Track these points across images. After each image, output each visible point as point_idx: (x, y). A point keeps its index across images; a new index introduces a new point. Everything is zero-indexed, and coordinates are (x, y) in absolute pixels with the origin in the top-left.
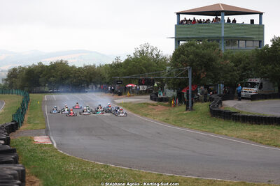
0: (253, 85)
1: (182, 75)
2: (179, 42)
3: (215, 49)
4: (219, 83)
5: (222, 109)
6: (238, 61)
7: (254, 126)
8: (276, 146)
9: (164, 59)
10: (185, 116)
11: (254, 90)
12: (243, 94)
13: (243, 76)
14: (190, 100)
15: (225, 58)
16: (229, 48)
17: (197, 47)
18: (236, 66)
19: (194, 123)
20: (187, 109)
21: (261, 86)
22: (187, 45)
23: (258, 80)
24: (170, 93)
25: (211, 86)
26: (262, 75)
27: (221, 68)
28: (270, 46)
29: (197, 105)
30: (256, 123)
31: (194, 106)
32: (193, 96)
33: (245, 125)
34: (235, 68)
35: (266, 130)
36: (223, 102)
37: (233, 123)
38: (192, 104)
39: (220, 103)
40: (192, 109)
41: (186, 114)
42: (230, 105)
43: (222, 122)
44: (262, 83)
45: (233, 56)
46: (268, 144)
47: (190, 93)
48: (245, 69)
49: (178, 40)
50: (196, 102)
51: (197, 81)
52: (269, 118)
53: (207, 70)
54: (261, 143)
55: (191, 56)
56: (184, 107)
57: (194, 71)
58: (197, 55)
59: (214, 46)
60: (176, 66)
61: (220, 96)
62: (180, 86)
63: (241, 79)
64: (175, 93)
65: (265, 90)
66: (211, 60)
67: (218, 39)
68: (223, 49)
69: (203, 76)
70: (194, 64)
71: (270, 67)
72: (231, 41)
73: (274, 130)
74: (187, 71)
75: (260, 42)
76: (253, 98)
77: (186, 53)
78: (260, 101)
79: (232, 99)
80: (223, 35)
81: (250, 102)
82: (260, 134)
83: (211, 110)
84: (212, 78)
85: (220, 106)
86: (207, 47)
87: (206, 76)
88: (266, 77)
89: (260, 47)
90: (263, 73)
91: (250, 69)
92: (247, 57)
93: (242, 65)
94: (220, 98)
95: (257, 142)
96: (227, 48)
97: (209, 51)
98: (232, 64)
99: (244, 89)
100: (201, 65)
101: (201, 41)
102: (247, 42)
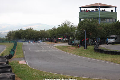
0: (113, 38)
1: (82, 34)
3: (96, 23)
4: (98, 37)
5: (99, 48)
6: (106, 28)
7: (113, 55)
9: (74, 27)
10: (83, 52)
11: (113, 40)
12: (108, 42)
13: (108, 34)
14: (86, 45)
15: (101, 26)
16: (102, 22)
17: (89, 22)
18: (105, 30)
19: (88, 54)
20: (84, 48)
21: (116, 39)
22: (84, 21)
23: (115, 36)
24: (77, 42)
25: (95, 38)
26: (116, 34)
27: (99, 31)
29: (88, 47)
30: (114, 55)
32: (87, 43)
33: (109, 55)
34: (105, 31)
35: (118, 57)
36: (100, 45)
37: (104, 55)
38: (87, 46)
39: (99, 46)
40: (86, 49)
41: (84, 51)
42: (103, 47)
43: (99, 54)
44: (116, 37)
45: (104, 25)
46: (119, 63)
47: (86, 41)
48: (109, 31)
49: (80, 19)
50: (88, 45)
51: (88, 36)
52: (119, 52)
53: (93, 32)
54: (116, 63)
55: (86, 26)
56: (83, 48)
57: (87, 32)
58: (88, 25)
59: (96, 21)
60: (79, 30)
61: (99, 43)
62: (81, 38)
63: (107, 36)
64: (79, 42)
65: (118, 40)
66: (94, 27)
67: (97, 18)
68: (99, 23)
69: (91, 34)
70: (87, 29)
71: (119, 30)
72: (103, 19)
74: (84, 32)
75: (116, 19)
76: (113, 43)
77: (84, 24)
79: (104, 44)
80: (99, 16)
81: (111, 45)
82: (116, 59)
83: (95, 49)
84: (95, 35)
85: (98, 47)
86: (93, 21)
87: (92, 34)
88: (118, 35)
89: (115, 21)
90: (117, 33)
91: (111, 31)
92: (110, 26)
93: (108, 29)
94: (99, 44)
95: (114, 62)
96: (101, 22)
97: (94, 23)
98: (104, 29)
99: (109, 40)
100: (90, 30)
101: (90, 19)
102: (110, 19)
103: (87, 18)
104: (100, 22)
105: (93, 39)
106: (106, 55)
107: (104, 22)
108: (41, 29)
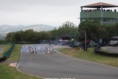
0: (115, 39)
2: (82, 20)
3: (98, 23)
5: (100, 50)
6: (108, 29)
10: (83, 54)
11: (116, 42)
12: (111, 44)
13: (111, 35)
14: (86, 47)
15: (103, 27)
16: (105, 22)
17: (90, 23)
18: (107, 31)
20: (84, 51)
22: (85, 22)
23: (117, 37)
25: (96, 40)
27: (101, 32)
29: (89, 49)
30: (114, 57)
31: (87, 49)
33: (109, 57)
36: (101, 48)
37: (104, 57)
39: (99, 48)
40: (87, 51)
42: (104, 49)
45: (106, 26)
46: (117, 67)
47: (86, 43)
48: (112, 32)
51: (89, 38)
53: (94, 33)
54: (114, 66)
55: (87, 26)
58: (89, 26)
60: (80, 31)
63: (110, 37)
64: (80, 44)
66: (96, 28)
67: (100, 19)
69: (92, 35)
70: (88, 30)
74: (84, 33)
77: (84, 25)
79: (106, 46)
80: (102, 17)
81: (113, 47)
82: (115, 62)
83: (95, 51)
84: (97, 37)
86: (95, 22)
87: (94, 35)
91: (114, 32)
92: (113, 27)
93: (110, 30)
95: (113, 65)
97: (95, 24)
98: (106, 30)
99: (111, 41)
100: (91, 30)
101: (91, 19)
102: (113, 20)
103: (88, 18)
104: (102, 23)
105: (94, 41)
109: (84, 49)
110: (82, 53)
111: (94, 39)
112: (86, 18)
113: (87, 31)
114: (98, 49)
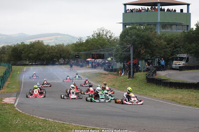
0: (181, 59)
1: (125, 51)
2: (126, 26)
3: (152, 31)
4: (156, 58)
5: (156, 77)
6: (170, 41)
7: (178, 90)
8: (190, 105)
10: (127, 83)
11: (182, 63)
12: (174, 66)
13: (174, 52)
14: (132, 70)
15: (160, 38)
16: (164, 31)
17: (139, 30)
18: (168, 44)
20: (129, 77)
21: (187, 60)
22: (130, 29)
23: (185, 56)
25: (149, 59)
26: (188, 52)
27: (157, 46)
28: (194, 29)
29: (136, 74)
30: (179, 88)
31: (134, 76)
33: (171, 89)
34: (168, 46)
35: (186, 93)
36: (158, 72)
37: (162, 88)
38: (133, 73)
39: (155, 72)
40: (133, 77)
41: (128, 81)
42: (162, 74)
43: (155, 87)
44: (188, 58)
45: (166, 37)
47: (132, 65)
48: (175, 47)
51: (138, 56)
52: (189, 84)
53: (146, 48)
54: (179, 103)
55: (133, 37)
58: (138, 36)
59: (151, 29)
60: (122, 44)
61: (155, 67)
63: (172, 55)
64: (122, 65)
66: (149, 39)
67: (155, 24)
68: (159, 33)
69: (142, 52)
70: (136, 43)
71: (194, 45)
73: (192, 93)
74: (129, 48)
75: (188, 26)
76: (181, 69)
77: (130, 34)
78: (186, 71)
80: (159, 21)
81: (178, 72)
82: (180, 96)
83: (147, 78)
84: (150, 54)
85: (154, 75)
86: (146, 29)
87: (145, 52)
88: (191, 53)
89: (187, 30)
90: (189, 50)
91: (179, 47)
92: (177, 38)
93: (173, 44)
94: (155, 69)
95: (177, 102)
96: (162, 31)
97: (147, 33)
98: (165, 43)
99: (175, 62)
100: (141, 44)
101: (142, 25)
102: (178, 26)
103: (136, 23)
104: (159, 31)
105: (146, 61)
106: (166, 88)
107: (167, 31)
108: (58, 44)
109: (130, 74)
110: (125, 81)
111: (146, 58)
112: (132, 23)
113: (133, 44)
114: (152, 75)
